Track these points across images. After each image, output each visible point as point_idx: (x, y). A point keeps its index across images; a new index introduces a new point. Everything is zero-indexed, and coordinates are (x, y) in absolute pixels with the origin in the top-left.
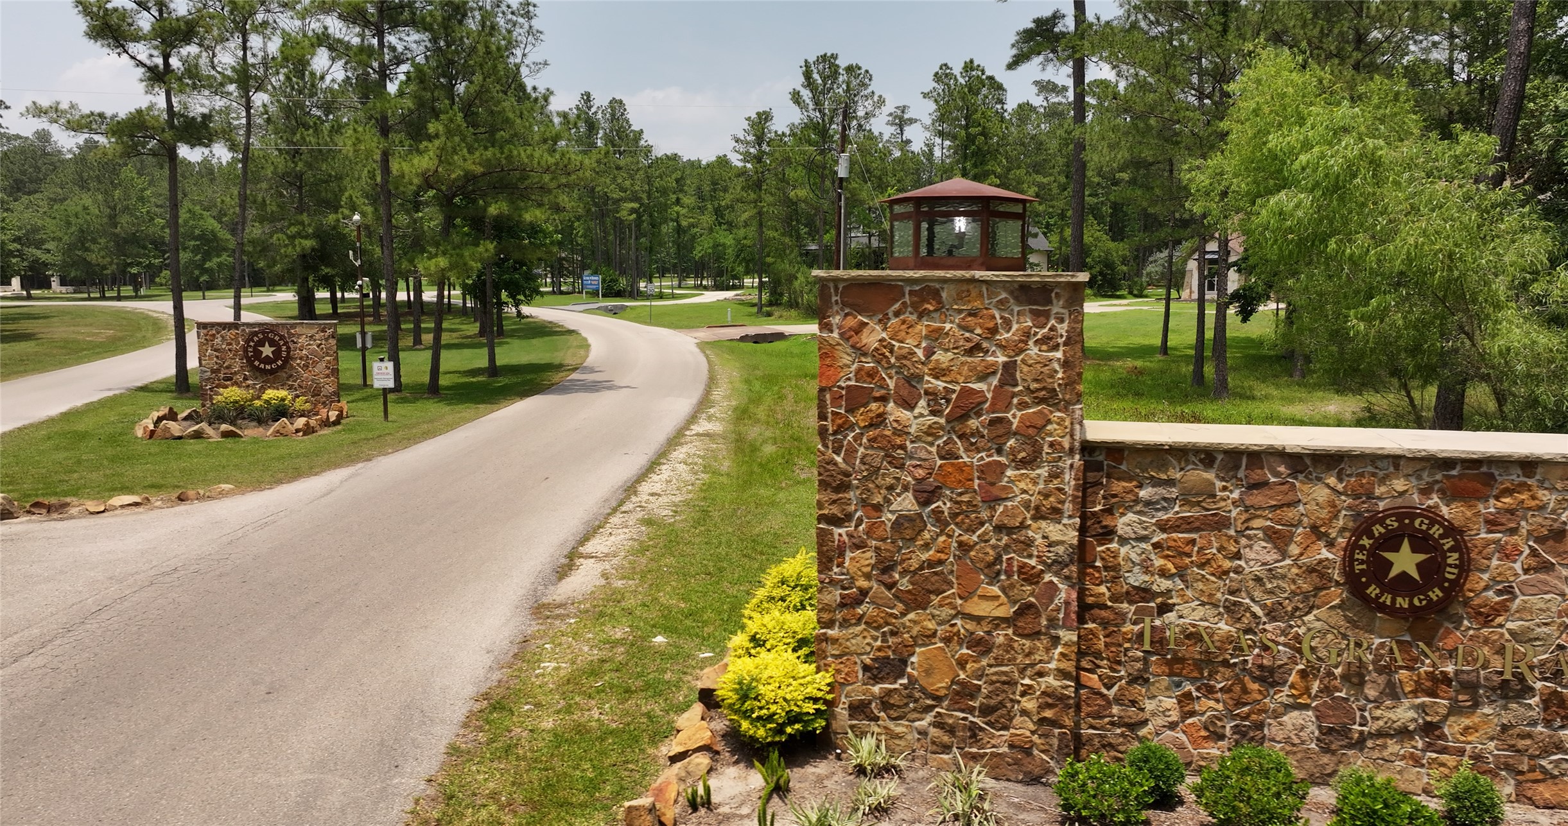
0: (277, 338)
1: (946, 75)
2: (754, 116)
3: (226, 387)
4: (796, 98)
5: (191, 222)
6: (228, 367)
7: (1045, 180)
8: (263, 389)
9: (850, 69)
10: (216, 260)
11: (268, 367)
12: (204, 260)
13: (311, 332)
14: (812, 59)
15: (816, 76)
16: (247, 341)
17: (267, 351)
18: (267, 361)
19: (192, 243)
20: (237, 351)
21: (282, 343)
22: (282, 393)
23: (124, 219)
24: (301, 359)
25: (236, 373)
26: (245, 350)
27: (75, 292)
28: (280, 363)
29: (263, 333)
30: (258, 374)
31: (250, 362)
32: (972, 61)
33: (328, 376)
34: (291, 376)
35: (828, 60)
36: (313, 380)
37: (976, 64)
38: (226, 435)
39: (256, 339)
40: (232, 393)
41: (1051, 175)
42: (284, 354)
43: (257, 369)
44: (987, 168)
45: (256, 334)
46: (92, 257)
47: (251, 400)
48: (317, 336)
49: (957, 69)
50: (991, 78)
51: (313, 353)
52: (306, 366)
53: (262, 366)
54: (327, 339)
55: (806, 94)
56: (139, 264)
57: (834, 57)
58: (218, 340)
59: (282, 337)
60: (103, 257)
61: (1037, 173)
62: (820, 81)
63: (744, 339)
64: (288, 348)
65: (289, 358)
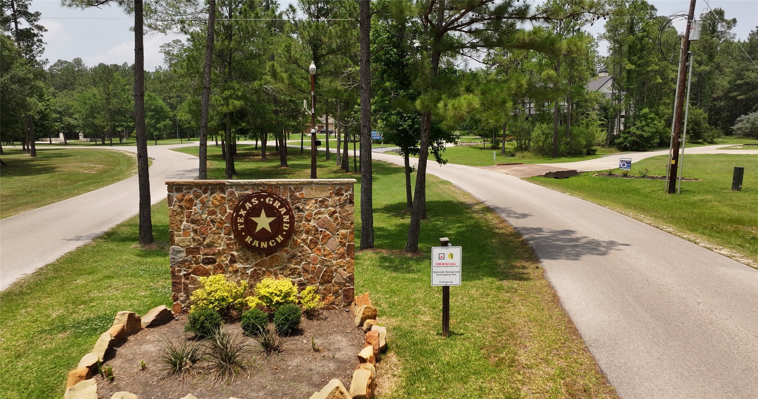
0: (277, 204)
3: (206, 274)
6: (209, 246)
8: (256, 277)
11: (264, 245)
13: (321, 195)
16: (237, 209)
17: (263, 222)
18: (263, 235)
20: (222, 222)
21: (283, 211)
24: (308, 232)
25: (220, 253)
26: (234, 221)
28: (280, 239)
29: (259, 197)
30: (249, 254)
31: (240, 237)
33: (342, 256)
34: (294, 256)
36: (322, 262)
39: (248, 205)
40: (216, 284)
42: (286, 227)
43: (250, 247)
45: (248, 198)
47: (243, 296)
48: (330, 202)
51: (324, 224)
52: (314, 243)
53: (256, 243)
54: (342, 205)
58: (197, 208)
59: (284, 203)
64: (292, 218)
65: (292, 231)
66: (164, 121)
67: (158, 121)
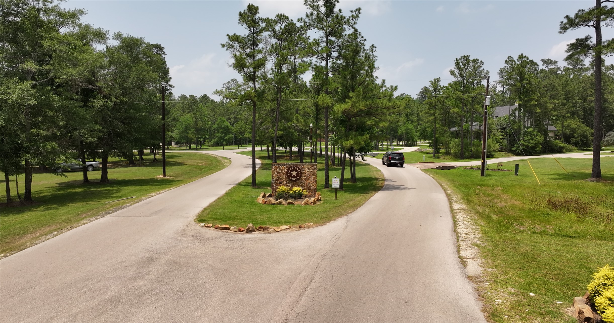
0: (297, 169)
1: (511, 61)
2: (433, 80)
3: (280, 186)
4: (453, 73)
5: (221, 123)
6: (281, 179)
7: (557, 102)
8: (292, 187)
9: (474, 61)
11: (294, 179)
12: (224, 136)
13: (309, 167)
14: (458, 58)
15: (461, 64)
16: (288, 170)
17: (294, 173)
18: (294, 177)
19: (221, 130)
20: (284, 173)
21: (299, 171)
22: (299, 188)
23: (199, 122)
24: (305, 176)
25: (283, 181)
26: (287, 173)
27: (179, 147)
28: (298, 178)
29: (293, 167)
30: (290, 181)
31: (288, 177)
32: (522, 55)
33: (313, 183)
34: (301, 182)
35: (466, 58)
36: (308, 184)
37: (524, 56)
38: (290, 203)
39: (291, 169)
40: (282, 188)
41: (559, 100)
42: (300, 175)
43: (291, 180)
44: (531, 98)
45: (291, 167)
46: (190, 136)
47: (289, 191)
48: (311, 169)
49: (516, 58)
50: (531, 61)
51: (309, 174)
52: (306, 179)
53: (292, 179)
54: (314, 170)
55: (457, 71)
56: (202, 137)
57: (468, 56)
58: (278, 170)
59: (299, 169)
60: (193, 135)
61: (553, 99)
62: (462, 66)
63: (438, 168)
64: (301, 172)
65: (301, 176)
66: (229, 135)
67: (226, 135)
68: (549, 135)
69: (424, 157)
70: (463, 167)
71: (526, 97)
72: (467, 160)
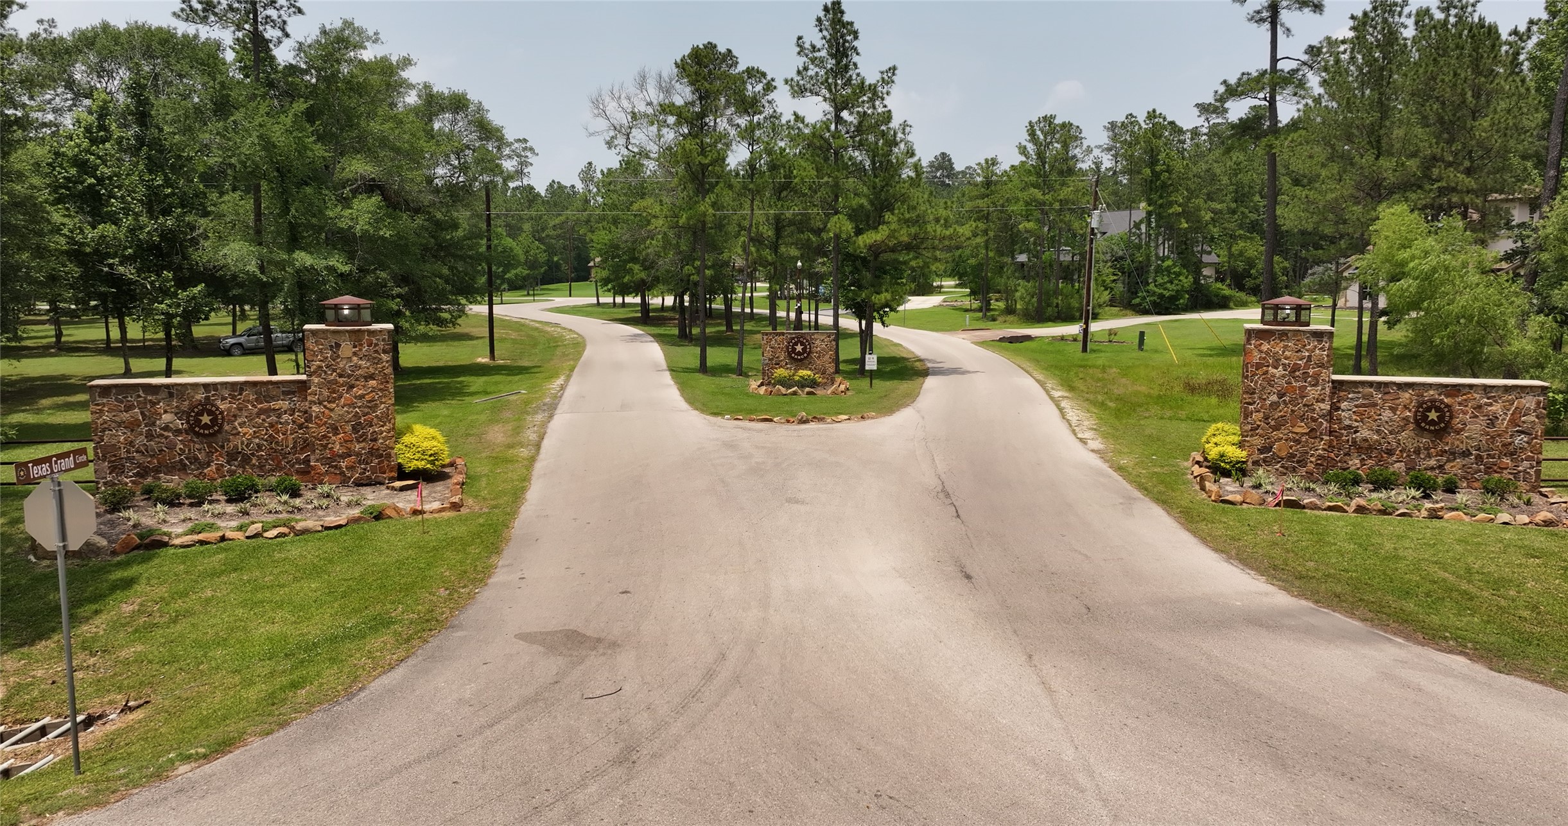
0: (804, 341)
1: (1132, 123)
2: (983, 162)
3: (777, 369)
4: (1023, 150)
6: (777, 357)
7: (1219, 207)
8: (796, 370)
9: (1064, 125)
10: (514, 272)
11: (799, 357)
13: (822, 338)
14: (1034, 120)
15: (1039, 133)
16: (789, 343)
17: (799, 348)
18: (799, 354)
20: (783, 348)
21: (807, 343)
22: (809, 373)
24: (816, 353)
25: (782, 361)
26: (788, 348)
28: (805, 355)
29: (797, 338)
30: (793, 361)
31: (789, 354)
32: (1154, 111)
33: (830, 363)
34: (811, 362)
35: (1048, 120)
36: (822, 365)
37: (1158, 113)
38: (809, 393)
39: (793, 341)
40: (780, 372)
41: (1223, 202)
42: (808, 350)
43: (793, 358)
44: (1171, 199)
45: (793, 338)
47: (792, 375)
48: (826, 340)
49: (1141, 118)
50: (1172, 123)
51: (823, 349)
52: (819, 357)
53: (796, 357)
54: (830, 342)
55: (1031, 147)
57: (1053, 117)
58: (773, 342)
59: (807, 341)
61: (1212, 200)
62: (1042, 137)
63: (1002, 340)
64: (810, 346)
65: (810, 352)
66: (515, 269)
68: (1204, 273)
69: (967, 319)
70: (1047, 337)
71: (1161, 197)
72: (1050, 324)
